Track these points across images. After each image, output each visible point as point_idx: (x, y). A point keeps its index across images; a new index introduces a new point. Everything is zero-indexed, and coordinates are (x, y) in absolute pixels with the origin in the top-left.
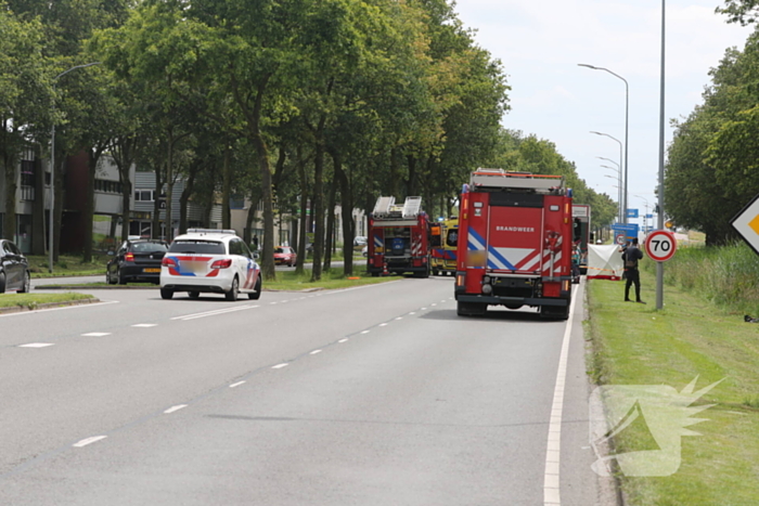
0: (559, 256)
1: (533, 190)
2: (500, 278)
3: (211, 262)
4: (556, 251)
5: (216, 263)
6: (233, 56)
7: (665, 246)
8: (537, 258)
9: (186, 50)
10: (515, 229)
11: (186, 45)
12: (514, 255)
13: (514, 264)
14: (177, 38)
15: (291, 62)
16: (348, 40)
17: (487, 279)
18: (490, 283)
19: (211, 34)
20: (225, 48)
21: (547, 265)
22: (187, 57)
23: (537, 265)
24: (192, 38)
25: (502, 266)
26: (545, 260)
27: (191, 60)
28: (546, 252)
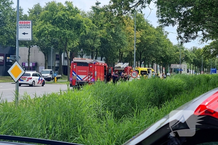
0: (92, 77)
1: (86, 63)
2: (79, 82)
3: (27, 78)
4: (91, 76)
5: (28, 78)
6: (56, 32)
7: (135, 75)
8: (87, 78)
9: (45, 31)
10: (82, 71)
11: (45, 30)
12: (82, 77)
13: (82, 79)
14: (43, 28)
15: (69, 33)
16: (84, 28)
17: (76, 82)
18: (77, 83)
19: (52, 27)
20: (54, 30)
21: (90, 79)
22: (45, 32)
23: (87, 79)
24: (47, 28)
25: (80, 79)
26: (89, 78)
27: (46, 33)
28: (89, 76)
